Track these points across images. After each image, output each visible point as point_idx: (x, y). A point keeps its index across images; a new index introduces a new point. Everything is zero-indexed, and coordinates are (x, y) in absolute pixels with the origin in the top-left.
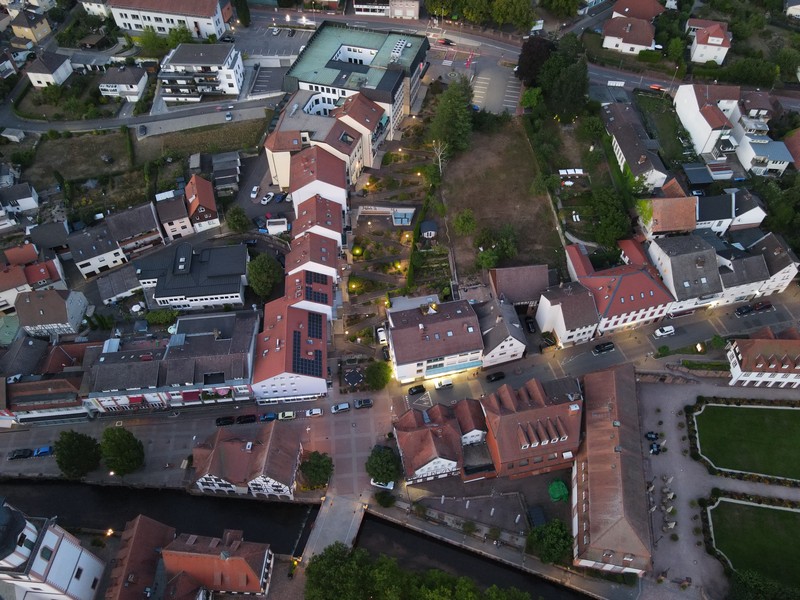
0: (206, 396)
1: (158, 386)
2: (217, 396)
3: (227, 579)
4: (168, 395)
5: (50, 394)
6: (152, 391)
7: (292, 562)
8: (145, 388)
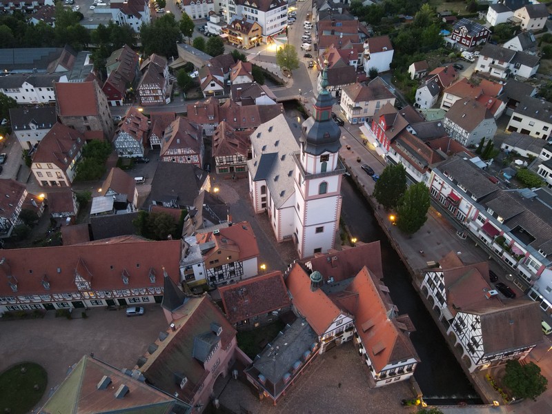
0: (501, 241)
1: (479, 201)
2: (509, 249)
3: (372, 334)
4: (477, 213)
5: (416, 153)
6: (471, 200)
7: (416, 398)
8: (469, 194)
